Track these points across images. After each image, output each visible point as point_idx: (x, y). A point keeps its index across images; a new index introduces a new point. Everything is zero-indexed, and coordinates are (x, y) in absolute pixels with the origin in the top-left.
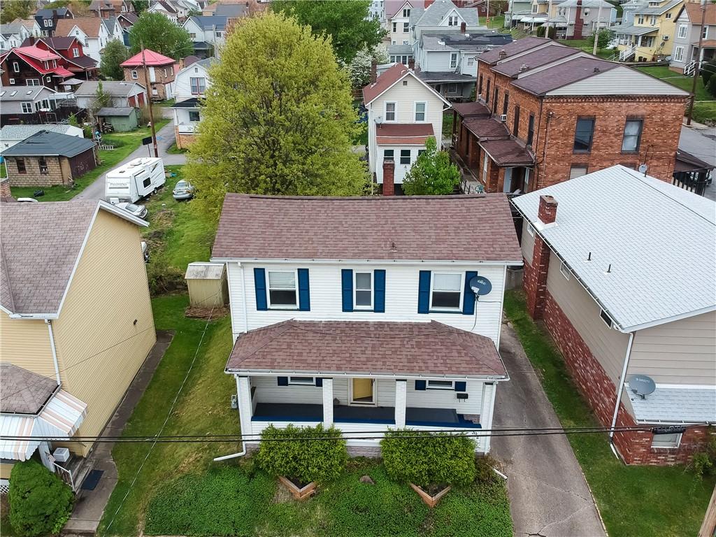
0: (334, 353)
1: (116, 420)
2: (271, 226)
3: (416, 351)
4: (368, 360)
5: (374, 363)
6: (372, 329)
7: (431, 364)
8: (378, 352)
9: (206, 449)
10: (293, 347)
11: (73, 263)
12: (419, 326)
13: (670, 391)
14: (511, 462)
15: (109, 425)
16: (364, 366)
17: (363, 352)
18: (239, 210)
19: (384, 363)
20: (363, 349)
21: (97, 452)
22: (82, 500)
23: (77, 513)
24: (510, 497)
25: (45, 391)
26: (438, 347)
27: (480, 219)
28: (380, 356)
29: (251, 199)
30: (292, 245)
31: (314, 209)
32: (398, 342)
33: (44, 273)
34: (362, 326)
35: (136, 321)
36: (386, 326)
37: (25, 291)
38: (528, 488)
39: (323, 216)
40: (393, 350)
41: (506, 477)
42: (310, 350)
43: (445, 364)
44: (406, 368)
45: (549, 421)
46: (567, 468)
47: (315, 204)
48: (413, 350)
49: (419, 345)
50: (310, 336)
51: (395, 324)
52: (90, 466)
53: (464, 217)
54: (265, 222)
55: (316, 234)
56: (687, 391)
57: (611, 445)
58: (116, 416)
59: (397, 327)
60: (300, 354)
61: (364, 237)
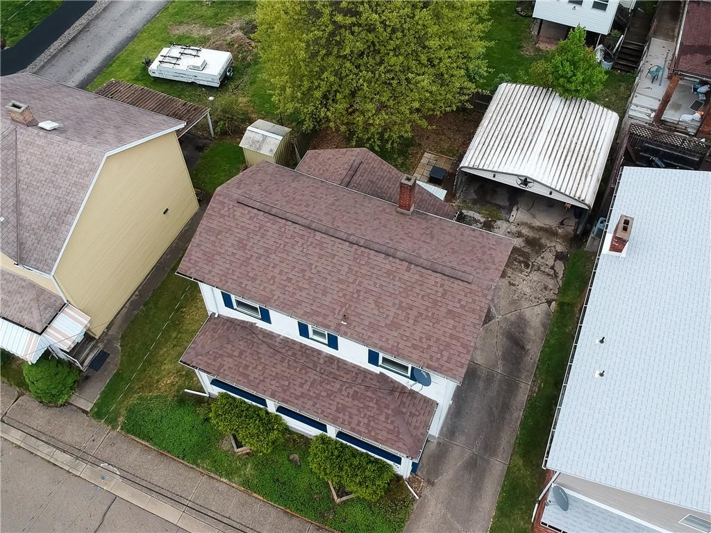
0: (276, 377)
1: (134, 300)
2: (244, 247)
3: (349, 402)
4: (303, 395)
5: (305, 400)
6: (321, 361)
7: (355, 422)
8: (314, 390)
9: (183, 376)
10: (243, 357)
11: (70, 225)
12: (366, 372)
13: (594, 508)
14: (433, 484)
15: (127, 305)
16: (296, 401)
17: (301, 385)
18: (223, 216)
19: (315, 404)
20: (303, 381)
21: (110, 333)
22: (87, 378)
23: (80, 390)
24: (412, 516)
25: (52, 310)
26: (371, 404)
27: (450, 312)
28: (314, 395)
29: (237, 205)
30: (254, 279)
31: (292, 237)
32: (337, 385)
33: (46, 228)
34: (315, 354)
35: (167, 210)
36: (336, 362)
37: (29, 243)
38: (432, 514)
39: (298, 250)
40: (329, 392)
41: (418, 498)
42: (257, 365)
43: (368, 425)
44: (331, 416)
45: (502, 451)
46: (481, 510)
47: (297, 230)
48: (347, 399)
49: (355, 396)
50: (264, 348)
51: (345, 363)
52: (101, 346)
53: (435, 302)
54: (241, 240)
55: (281, 272)
56: (611, 515)
57: (537, 505)
58: (136, 296)
59: (345, 366)
60: (246, 367)
61: (325, 293)
